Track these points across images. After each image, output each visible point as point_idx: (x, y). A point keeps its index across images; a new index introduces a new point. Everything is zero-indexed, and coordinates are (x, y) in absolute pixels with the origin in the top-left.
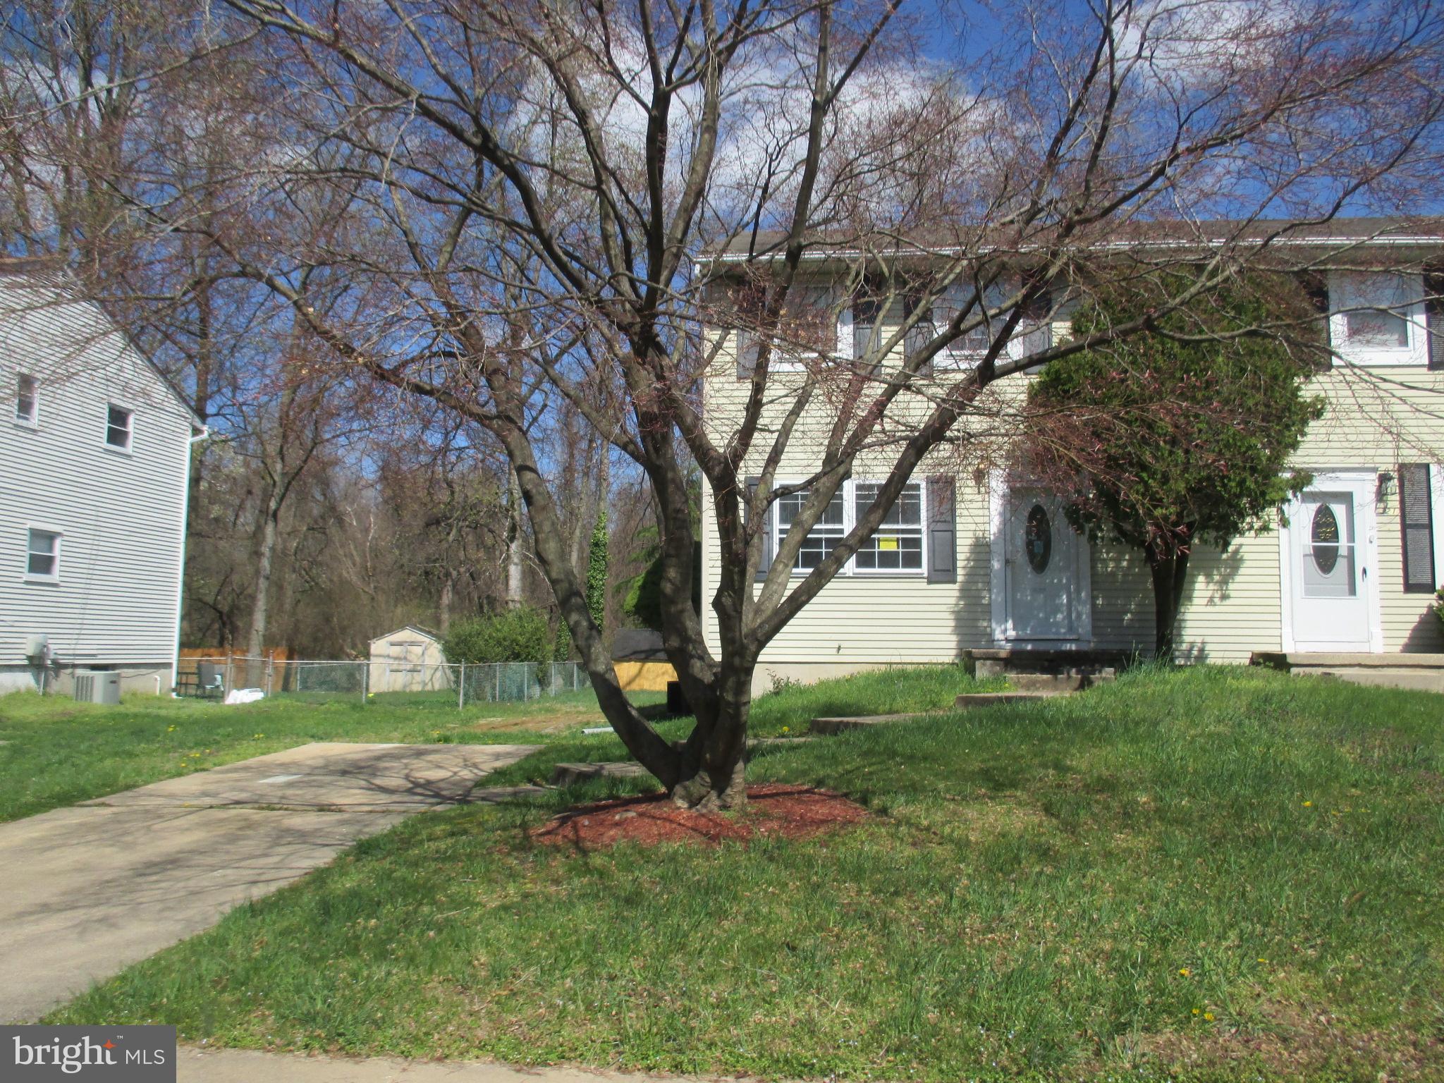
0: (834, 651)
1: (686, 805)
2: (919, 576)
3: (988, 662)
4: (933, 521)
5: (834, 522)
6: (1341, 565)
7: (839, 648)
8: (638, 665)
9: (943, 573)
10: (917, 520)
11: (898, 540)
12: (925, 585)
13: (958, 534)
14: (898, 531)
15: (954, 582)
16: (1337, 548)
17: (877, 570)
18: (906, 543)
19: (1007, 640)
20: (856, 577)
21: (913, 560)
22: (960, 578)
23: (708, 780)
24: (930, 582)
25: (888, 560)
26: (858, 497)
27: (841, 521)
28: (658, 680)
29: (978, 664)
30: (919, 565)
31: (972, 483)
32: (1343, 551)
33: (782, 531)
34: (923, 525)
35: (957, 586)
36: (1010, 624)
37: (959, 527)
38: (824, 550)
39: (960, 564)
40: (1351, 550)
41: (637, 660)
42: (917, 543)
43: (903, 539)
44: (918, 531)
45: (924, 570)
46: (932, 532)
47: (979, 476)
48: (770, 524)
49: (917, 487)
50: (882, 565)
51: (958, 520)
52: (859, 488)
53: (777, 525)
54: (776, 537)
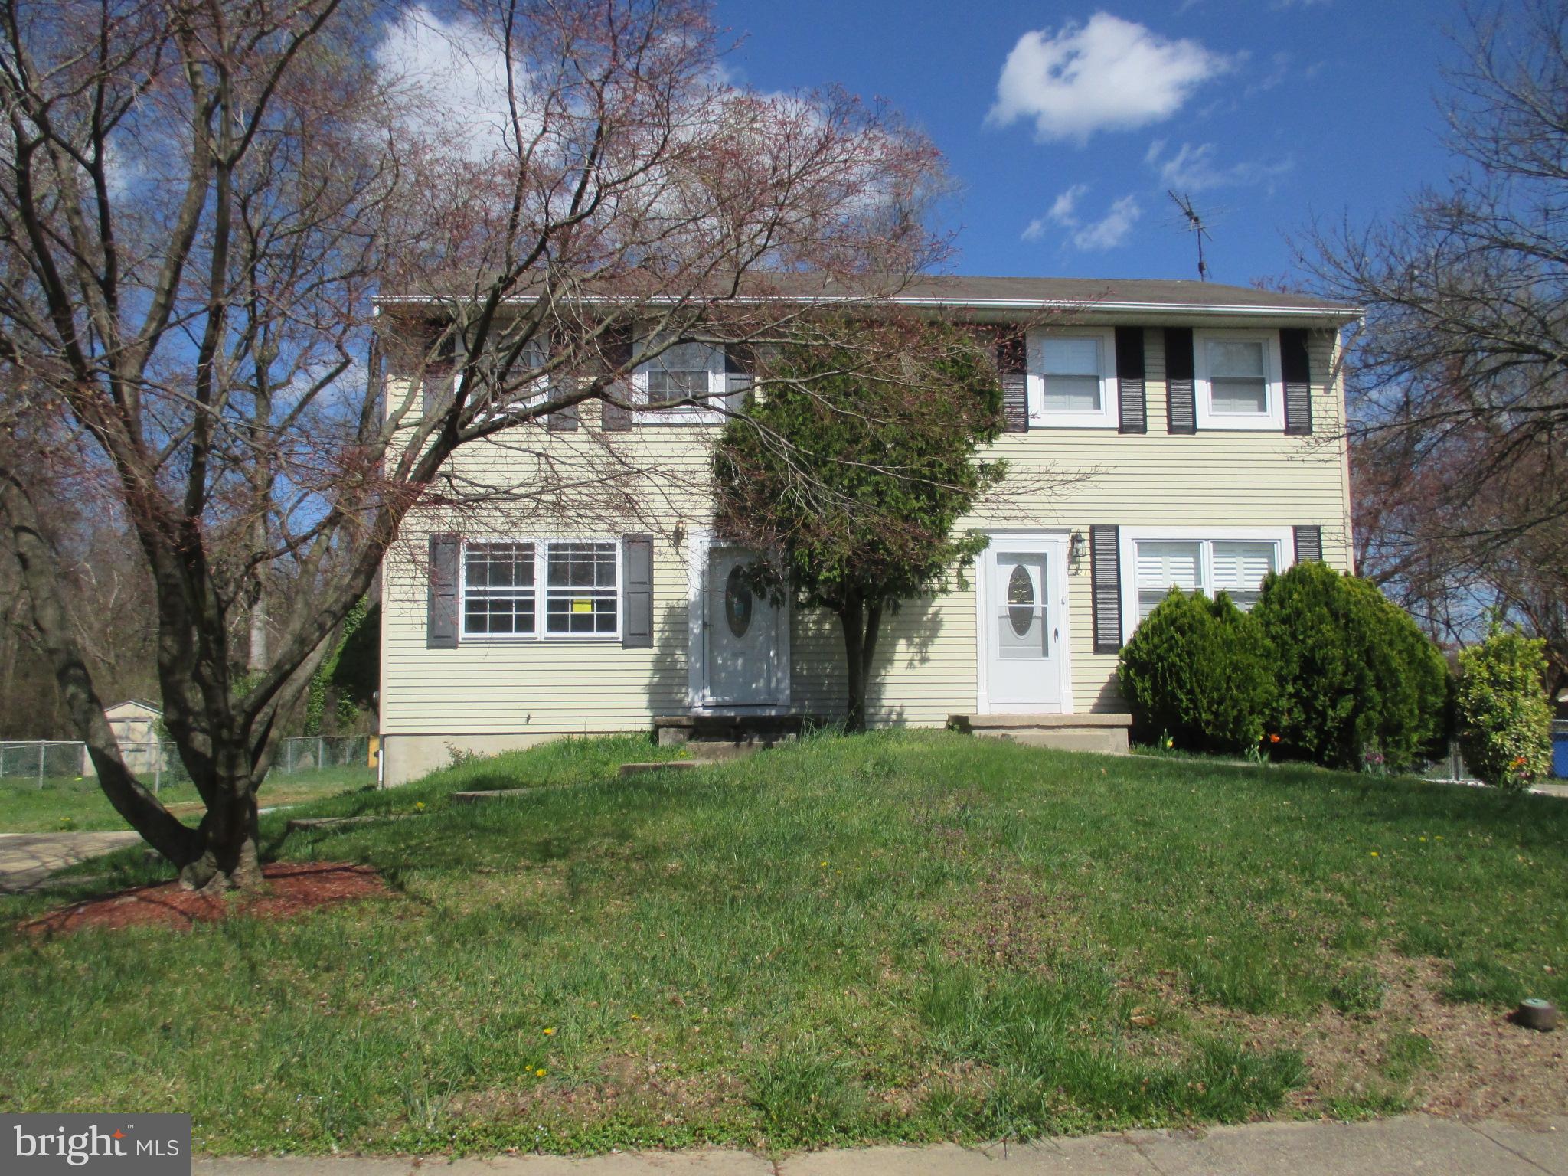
0: (524, 721)
1: (191, 888)
2: (614, 641)
3: (672, 730)
4: (629, 582)
5: (524, 584)
6: (1035, 626)
7: (528, 718)
9: (638, 637)
10: (613, 582)
11: (592, 602)
12: (620, 650)
13: (655, 596)
14: (592, 593)
15: (651, 646)
16: (1032, 609)
17: (570, 634)
18: (601, 605)
19: (705, 707)
20: (548, 641)
21: (608, 624)
22: (655, 643)
23: (213, 860)
24: (624, 647)
25: (582, 623)
26: (551, 557)
27: (532, 584)
29: (663, 732)
30: (613, 629)
31: (669, 543)
32: (1037, 613)
33: (468, 593)
34: (619, 587)
35: (655, 650)
36: (707, 692)
37: (656, 589)
38: (514, 613)
39: (656, 627)
40: (1044, 610)
42: (612, 605)
43: (598, 602)
44: (613, 593)
45: (619, 633)
46: (628, 594)
47: (678, 536)
48: (457, 586)
49: (612, 547)
50: (575, 629)
51: (655, 581)
52: (552, 547)
53: (463, 587)
54: (463, 599)
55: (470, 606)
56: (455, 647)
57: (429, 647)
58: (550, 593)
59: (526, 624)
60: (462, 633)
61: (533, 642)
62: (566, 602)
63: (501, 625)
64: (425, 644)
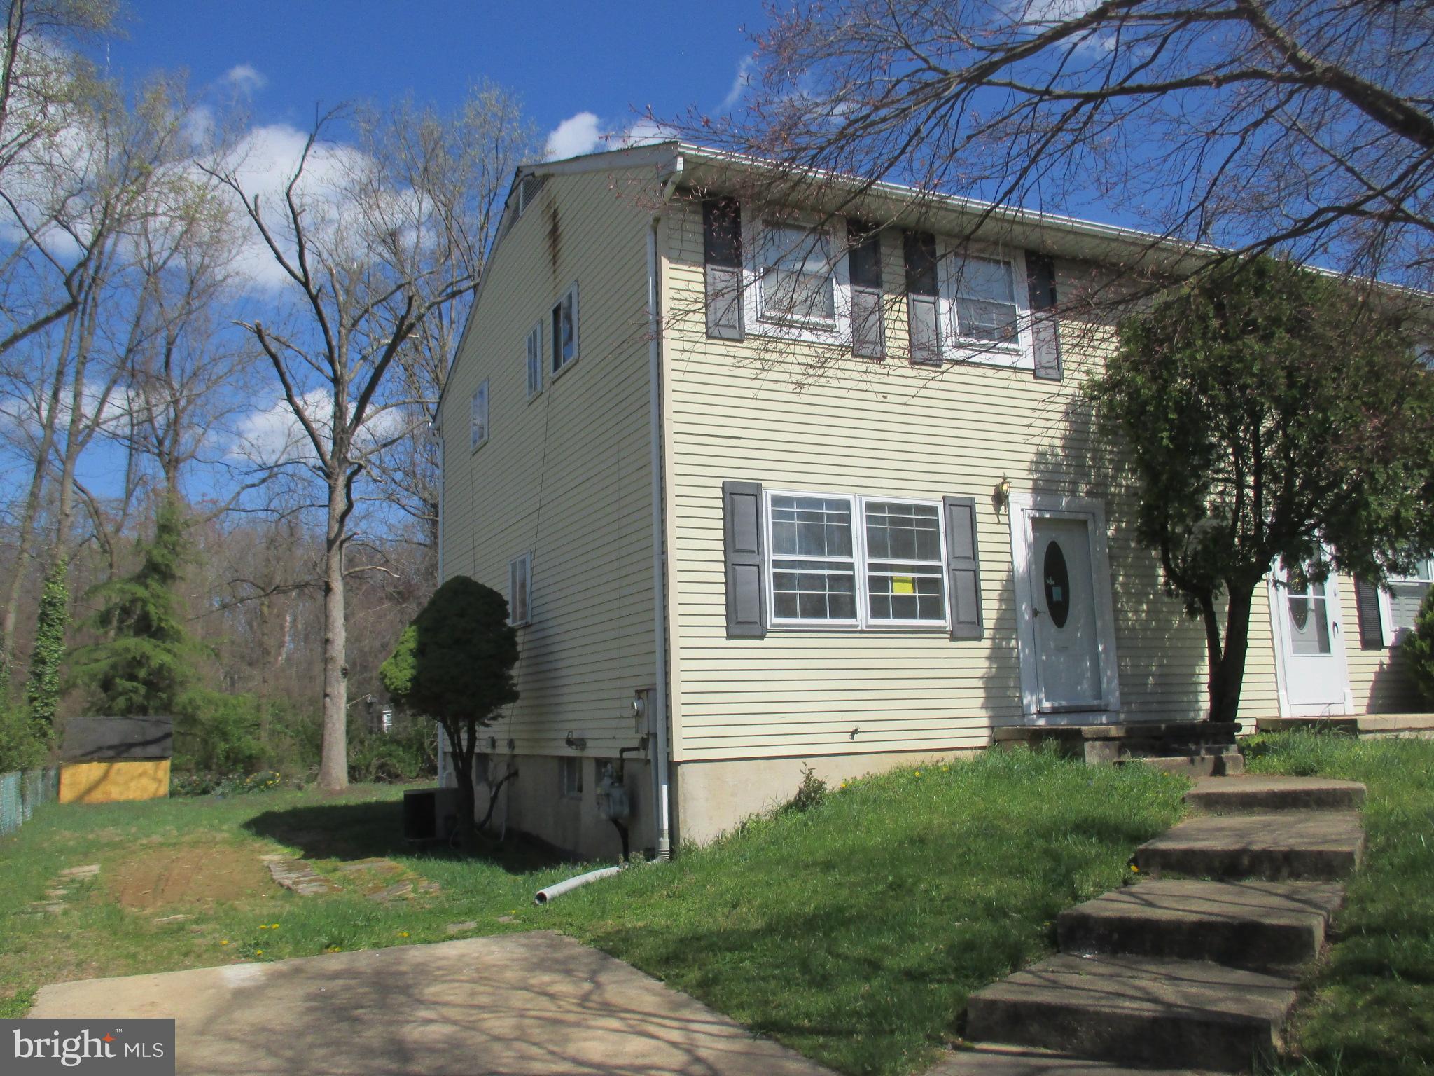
0: (847, 737)
2: (939, 631)
3: (1098, 744)
4: (953, 556)
5: (841, 554)
6: (1311, 619)
7: (855, 732)
8: (104, 765)
9: (968, 628)
10: (937, 555)
11: (914, 580)
12: (947, 643)
13: (983, 575)
14: (914, 569)
15: (979, 638)
16: (1305, 602)
17: (891, 622)
18: (923, 584)
19: (1039, 714)
20: (871, 631)
21: (933, 609)
22: (987, 633)
24: (952, 638)
25: (904, 607)
26: (869, 519)
27: (850, 554)
28: (133, 785)
29: (1087, 746)
30: (941, 615)
31: (991, 509)
32: (1311, 605)
33: (777, 564)
34: (943, 563)
35: (986, 643)
36: (1041, 694)
37: (982, 566)
38: (827, 592)
39: (986, 614)
40: (1321, 605)
41: (100, 760)
42: (936, 585)
43: (920, 580)
44: (938, 570)
45: (946, 623)
46: (953, 571)
47: (1000, 499)
48: (759, 551)
49: (934, 510)
50: (897, 615)
51: (981, 556)
52: (871, 507)
53: (770, 555)
54: (769, 572)
55: (779, 580)
56: (762, 637)
57: (730, 637)
58: (872, 567)
59: (845, 607)
60: (772, 619)
61: (853, 631)
62: (885, 579)
63: (815, 608)
64: (723, 632)
